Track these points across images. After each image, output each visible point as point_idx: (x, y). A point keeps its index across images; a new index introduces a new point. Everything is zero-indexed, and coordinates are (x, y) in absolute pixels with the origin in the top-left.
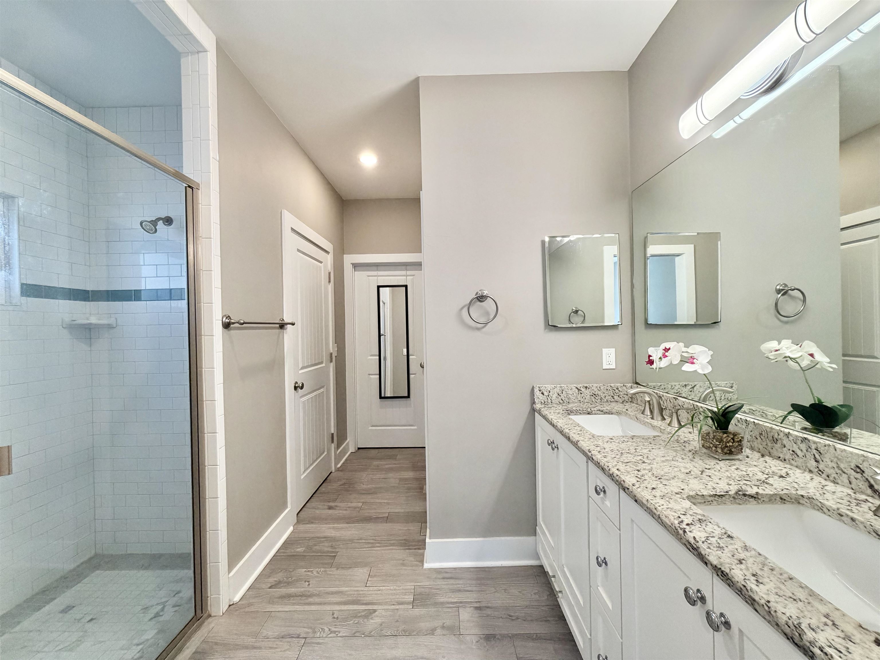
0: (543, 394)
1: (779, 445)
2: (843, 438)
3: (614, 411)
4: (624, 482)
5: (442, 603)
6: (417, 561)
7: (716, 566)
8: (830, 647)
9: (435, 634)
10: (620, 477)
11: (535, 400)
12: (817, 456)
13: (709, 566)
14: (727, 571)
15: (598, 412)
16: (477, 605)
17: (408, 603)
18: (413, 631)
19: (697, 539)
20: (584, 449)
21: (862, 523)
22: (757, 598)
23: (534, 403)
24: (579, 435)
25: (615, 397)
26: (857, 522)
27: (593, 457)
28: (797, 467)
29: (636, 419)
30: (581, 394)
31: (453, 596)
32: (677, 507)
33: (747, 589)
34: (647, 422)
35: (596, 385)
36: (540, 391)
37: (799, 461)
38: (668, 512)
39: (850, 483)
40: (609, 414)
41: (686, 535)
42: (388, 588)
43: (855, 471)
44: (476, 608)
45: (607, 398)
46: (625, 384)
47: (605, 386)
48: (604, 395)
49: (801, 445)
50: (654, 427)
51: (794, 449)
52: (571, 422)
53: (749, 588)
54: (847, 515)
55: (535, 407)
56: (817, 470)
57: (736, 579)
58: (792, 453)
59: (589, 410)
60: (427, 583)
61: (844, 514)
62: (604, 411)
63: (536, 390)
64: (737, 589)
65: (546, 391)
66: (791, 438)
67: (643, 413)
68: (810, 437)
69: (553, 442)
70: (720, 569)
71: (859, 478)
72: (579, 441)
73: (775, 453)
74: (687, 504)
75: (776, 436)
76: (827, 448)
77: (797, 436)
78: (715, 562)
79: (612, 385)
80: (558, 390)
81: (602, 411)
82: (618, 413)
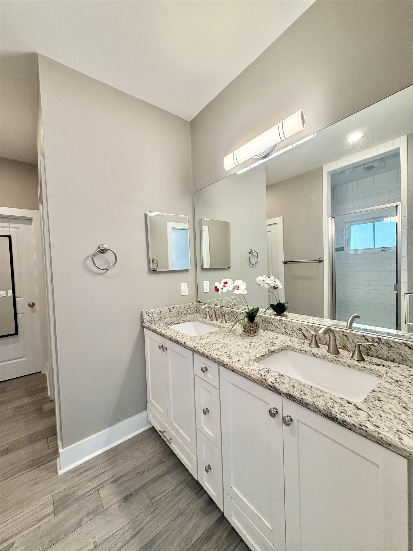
0: (149, 315)
1: (270, 324)
2: (286, 316)
3: (190, 319)
4: (224, 361)
5: (84, 495)
6: (50, 473)
7: (286, 393)
8: (341, 413)
9: (83, 524)
10: (220, 359)
11: (144, 320)
12: (285, 326)
13: (282, 394)
14: (292, 394)
15: (183, 322)
16: (113, 479)
17: (49, 515)
18: (60, 536)
19: (273, 382)
20: (191, 347)
21: (309, 352)
22: (309, 402)
23: (142, 322)
24: (184, 338)
25: (188, 311)
26: (307, 352)
27: (199, 350)
28: (278, 333)
29: (204, 322)
30: (171, 312)
31: (91, 484)
32: (254, 368)
33: (303, 400)
34: (210, 323)
35: (178, 306)
36: (147, 314)
37: (279, 330)
38: (253, 372)
39: (297, 336)
40: (188, 321)
41: (267, 382)
42: (24, 513)
43: (299, 330)
44: (113, 482)
45: (184, 312)
46: (193, 303)
47: (183, 306)
48: (183, 311)
49: (279, 323)
50: (214, 325)
51: (276, 325)
52: (173, 331)
53: (304, 399)
54: (304, 350)
55: (144, 325)
56: (285, 333)
57: (297, 396)
58: (276, 327)
59: (178, 321)
60: (65, 486)
61: (302, 350)
62: (185, 320)
63: (144, 314)
64: (298, 401)
65: (151, 313)
66: (275, 320)
67: (206, 318)
68: (282, 319)
69: (162, 346)
70: (289, 394)
71: (300, 333)
72: (186, 342)
73: (269, 328)
74: (256, 364)
75: (269, 320)
76: (289, 322)
77: (277, 319)
78: (285, 391)
79: (187, 304)
80: (158, 312)
81: (185, 321)
82: (193, 320)
